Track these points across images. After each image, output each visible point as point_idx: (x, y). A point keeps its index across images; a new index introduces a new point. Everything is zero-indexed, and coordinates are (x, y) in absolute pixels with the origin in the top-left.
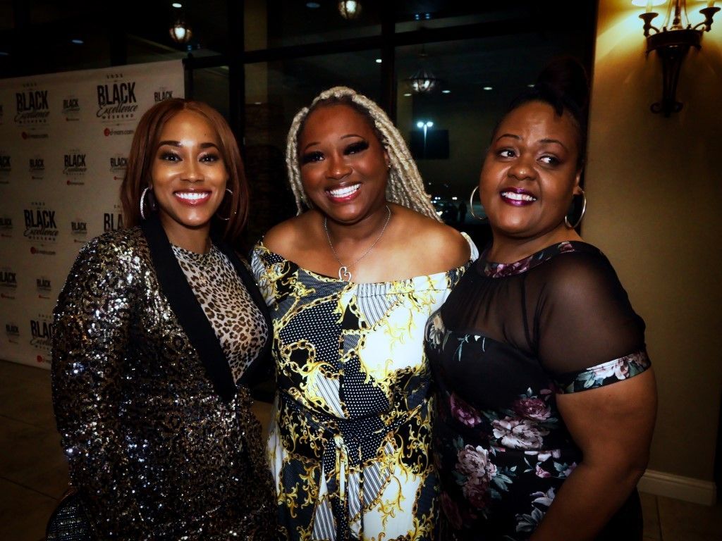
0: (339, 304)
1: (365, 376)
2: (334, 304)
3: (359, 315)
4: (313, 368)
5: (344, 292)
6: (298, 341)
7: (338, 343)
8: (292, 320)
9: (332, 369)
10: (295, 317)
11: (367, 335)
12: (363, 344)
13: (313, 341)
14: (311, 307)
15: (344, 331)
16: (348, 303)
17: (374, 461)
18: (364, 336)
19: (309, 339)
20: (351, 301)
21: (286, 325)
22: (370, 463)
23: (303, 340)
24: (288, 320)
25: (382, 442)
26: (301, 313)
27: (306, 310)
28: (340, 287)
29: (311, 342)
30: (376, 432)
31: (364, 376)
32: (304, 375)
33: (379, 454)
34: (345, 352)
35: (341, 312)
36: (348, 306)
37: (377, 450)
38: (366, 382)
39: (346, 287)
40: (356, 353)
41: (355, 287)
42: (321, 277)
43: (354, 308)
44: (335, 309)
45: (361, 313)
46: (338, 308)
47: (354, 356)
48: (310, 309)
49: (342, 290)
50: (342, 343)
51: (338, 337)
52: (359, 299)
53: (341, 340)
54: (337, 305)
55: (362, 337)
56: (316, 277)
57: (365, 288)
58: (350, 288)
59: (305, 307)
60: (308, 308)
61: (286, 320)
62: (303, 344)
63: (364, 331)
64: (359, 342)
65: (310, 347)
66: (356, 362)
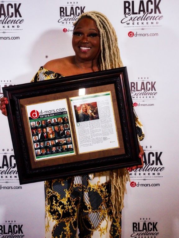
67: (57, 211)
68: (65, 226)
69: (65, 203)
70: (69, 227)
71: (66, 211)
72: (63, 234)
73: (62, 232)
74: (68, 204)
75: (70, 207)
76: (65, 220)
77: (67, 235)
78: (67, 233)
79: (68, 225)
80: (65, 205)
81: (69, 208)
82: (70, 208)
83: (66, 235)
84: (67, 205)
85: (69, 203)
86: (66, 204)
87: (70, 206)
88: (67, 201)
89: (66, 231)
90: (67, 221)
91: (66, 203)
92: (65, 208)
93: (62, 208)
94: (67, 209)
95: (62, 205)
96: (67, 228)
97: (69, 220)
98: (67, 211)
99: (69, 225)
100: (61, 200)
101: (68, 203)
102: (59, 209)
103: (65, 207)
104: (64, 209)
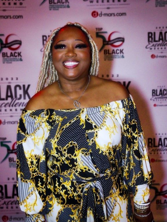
0: (81, 120)
2: (78, 121)
3: (92, 123)
4: (78, 153)
5: (81, 114)
6: (68, 143)
7: (85, 137)
8: (61, 135)
9: (86, 150)
10: (62, 133)
12: (97, 136)
13: (75, 140)
14: (68, 126)
15: (87, 131)
16: (85, 118)
18: (97, 132)
19: (73, 140)
20: (86, 117)
21: (59, 138)
23: (71, 142)
24: (59, 136)
26: (64, 131)
27: (66, 128)
28: (78, 112)
29: (74, 141)
32: (75, 158)
34: (90, 140)
35: (83, 123)
36: (86, 119)
39: (81, 111)
40: (94, 140)
42: (67, 110)
43: (88, 120)
44: (80, 123)
45: (92, 121)
46: (81, 122)
48: (68, 127)
49: (80, 113)
50: (87, 137)
51: (85, 134)
53: (86, 135)
54: (80, 121)
55: (96, 132)
56: (65, 111)
58: (83, 111)
59: (65, 127)
60: (67, 127)
61: (58, 136)
62: (71, 144)
65: (75, 144)
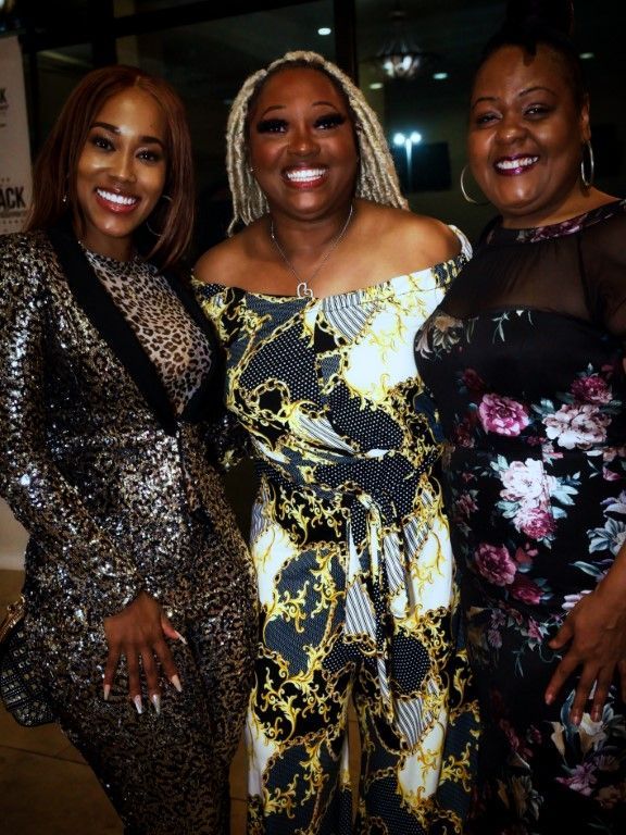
1: (360, 401)
11: (349, 352)
17: (411, 517)
22: (406, 521)
25: (417, 491)
30: (407, 478)
31: (358, 400)
33: (416, 507)
37: (413, 502)
38: (362, 408)
41: (320, 302)
47: (339, 383)
52: (328, 313)
57: (332, 300)
63: (345, 349)
64: (341, 363)
66: (343, 390)
67: (280, 713)
68: (307, 758)
69: (306, 688)
70: (320, 760)
71: (308, 713)
72: (300, 780)
73: (297, 775)
74: (314, 691)
75: (321, 700)
76: (304, 741)
77: (312, 784)
78: (313, 778)
79: (315, 754)
80: (305, 696)
81: (317, 703)
82: (320, 702)
83: (308, 782)
84: (313, 695)
85: (317, 686)
86: (308, 692)
87: (320, 696)
88: (311, 681)
89: (308, 771)
90: (313, 744)
91: (309, 688)
92: (306, 704)
93: (295, 704)
94: (311, 706)
95: (294, 694)
96: (314, 764)
97: (317, 740)
98: (312, 712)
99: (319, 753)
100: (290, 678)
101: (314, 688)
102: (286, 707)
103: (304, 700)
104: (303, 709)
